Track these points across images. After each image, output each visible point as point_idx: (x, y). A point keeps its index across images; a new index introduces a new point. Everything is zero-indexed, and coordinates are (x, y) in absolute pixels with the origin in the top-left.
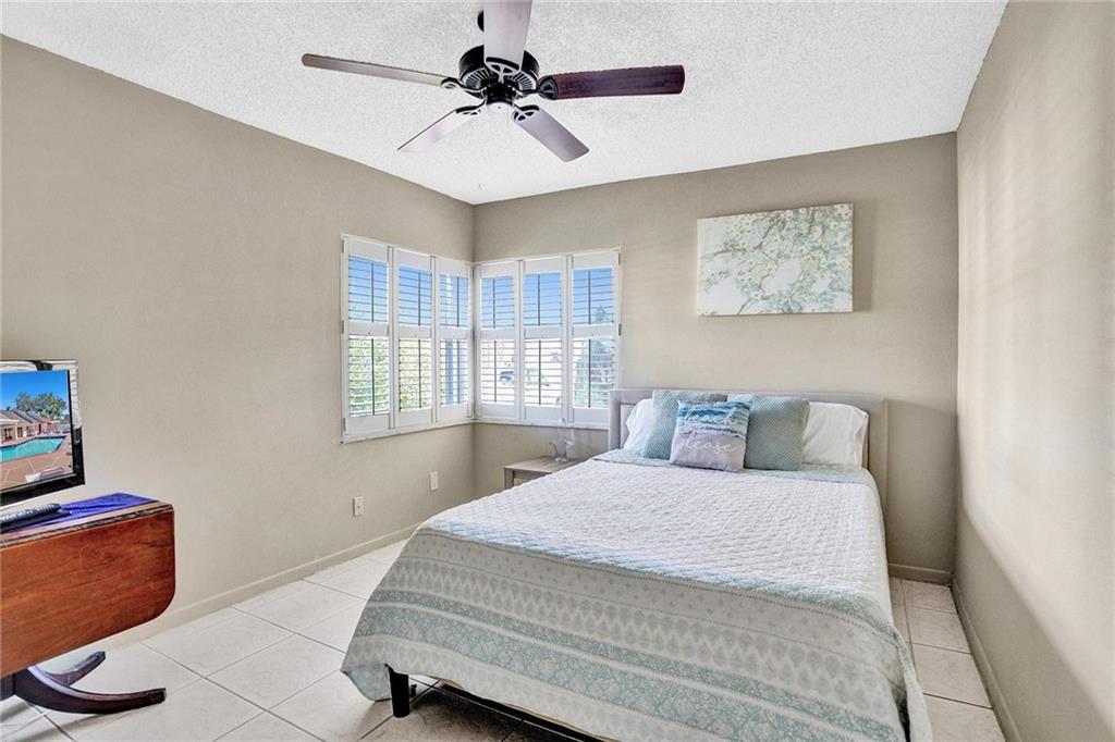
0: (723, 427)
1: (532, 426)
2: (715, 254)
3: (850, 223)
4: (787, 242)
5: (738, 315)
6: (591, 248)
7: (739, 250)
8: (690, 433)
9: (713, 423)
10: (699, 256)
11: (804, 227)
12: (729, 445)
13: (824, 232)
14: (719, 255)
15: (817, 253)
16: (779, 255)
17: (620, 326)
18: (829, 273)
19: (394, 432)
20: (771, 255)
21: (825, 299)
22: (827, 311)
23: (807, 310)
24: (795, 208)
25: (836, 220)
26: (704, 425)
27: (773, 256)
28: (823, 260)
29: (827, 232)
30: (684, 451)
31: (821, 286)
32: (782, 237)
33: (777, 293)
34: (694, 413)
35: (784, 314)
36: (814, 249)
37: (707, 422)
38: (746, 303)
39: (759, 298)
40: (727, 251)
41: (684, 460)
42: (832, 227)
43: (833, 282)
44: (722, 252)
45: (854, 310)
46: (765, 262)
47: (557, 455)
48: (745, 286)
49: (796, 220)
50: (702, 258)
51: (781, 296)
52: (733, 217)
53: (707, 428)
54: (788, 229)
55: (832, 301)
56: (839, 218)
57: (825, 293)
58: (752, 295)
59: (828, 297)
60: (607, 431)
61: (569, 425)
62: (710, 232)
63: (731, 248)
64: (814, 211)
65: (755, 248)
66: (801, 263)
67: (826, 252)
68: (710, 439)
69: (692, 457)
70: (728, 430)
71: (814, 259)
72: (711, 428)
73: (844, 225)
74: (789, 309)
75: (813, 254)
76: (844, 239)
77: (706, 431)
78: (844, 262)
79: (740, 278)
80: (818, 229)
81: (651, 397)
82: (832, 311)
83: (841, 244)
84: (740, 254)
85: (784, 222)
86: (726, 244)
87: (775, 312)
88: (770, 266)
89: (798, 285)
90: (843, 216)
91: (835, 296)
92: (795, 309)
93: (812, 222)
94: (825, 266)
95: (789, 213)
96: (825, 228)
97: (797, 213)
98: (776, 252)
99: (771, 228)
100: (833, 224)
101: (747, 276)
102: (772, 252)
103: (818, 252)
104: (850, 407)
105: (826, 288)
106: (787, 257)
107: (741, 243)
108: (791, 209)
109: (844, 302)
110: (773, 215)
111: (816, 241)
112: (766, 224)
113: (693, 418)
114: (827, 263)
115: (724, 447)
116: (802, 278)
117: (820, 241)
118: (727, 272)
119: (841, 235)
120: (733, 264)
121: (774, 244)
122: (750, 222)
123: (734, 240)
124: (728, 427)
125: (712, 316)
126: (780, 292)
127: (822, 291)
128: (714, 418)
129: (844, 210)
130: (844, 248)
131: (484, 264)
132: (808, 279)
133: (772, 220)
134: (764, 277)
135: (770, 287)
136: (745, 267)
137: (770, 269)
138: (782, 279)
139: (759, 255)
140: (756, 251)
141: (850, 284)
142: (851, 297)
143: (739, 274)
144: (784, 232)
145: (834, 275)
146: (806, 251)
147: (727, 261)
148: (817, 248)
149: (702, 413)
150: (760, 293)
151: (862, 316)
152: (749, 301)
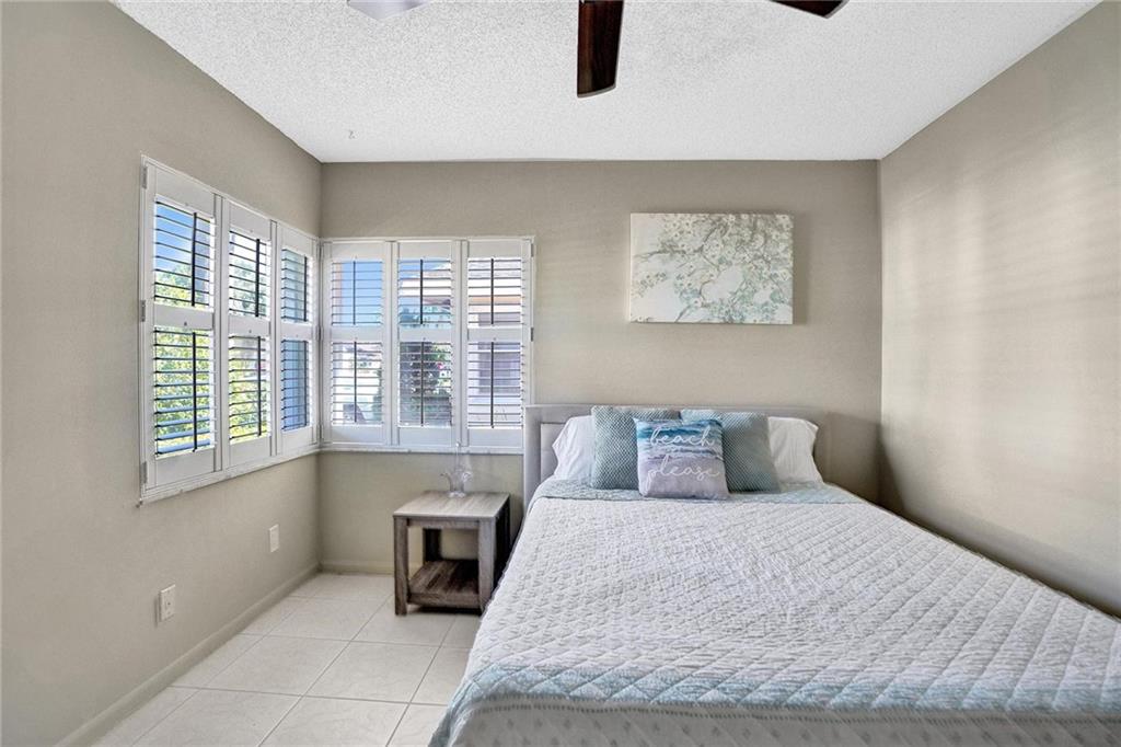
0: (701, 449)
1: (410, 453)
2: (652, 254)
3: (790, 234)
4: (729, 248)
5: (676, 323)
6: (492, 234)
7: (678, 252)
8: (662, 457)
9: (688, 444)
10: (632, 254)
11: (747, 234)
12: (710, 470)
13: (766, 242)
14: (655, 256)
15: (760, 263)
16: (721, 261)
17: (532, 329)
18: (770, 284)
19: (221, 476)
20: (712, 260)
21: (767, 310)
22: (768, 322)
23: (749, 320)
24: (737, 213)
25: (778, 230)
26: (679, 447)
27: (715, 261)
28: (766, 270)
29: (769, 241)
30: (659, 479)
31: (762, 296)
32: (723, 242)
33: (718, 301)
34: (661, 433)
35: (727, 323)
36: (756, 257)
37: (680, 443)
38: (685, 311)
39: (699, 304)
40: (665, 251)
41: (662, 490)
42: (774, 237)
43: (774, 293)
44: (659, 252)
45: (794, 321)
46: (706, 268)
47: (453, 489)
48: (685, 291)
49: (739, 225)
50: (636, 256)
51: (722, 304)
52: (672, 215)
53: (682, 451)
54: (730, 235)
55: (773, 312)
56: (780, 228)
57: (766, 304)
58: (692, 301)
59: (770, 308)
60: (522, 455)
61: (464, 450)
62: (645, 230)
63: (669, 249)
64: (756, 219)
65: (695, 251)
66: (744, 272)
67: (768, 262)
68: (690, 463)
69: (671, 486)
70: (708, 451)
71: (756, 267)
72: (687, 451)
73: (786, 236)
74: (731, 318)
75: (755, 262)
76: (785, 251)
77: (682, 455)
78: (784, 273)
79: (680, 281)
80: (760, 239)
81: (590, 414)
82: (774, 322)
83: (783, 255)
84: (679, 256)
85: (726, 227)
86: (663, 244)
87: (716, 321)
88: (711, 272)
89: (739, 294)
90: (784, 226)
91: (777, 307)
92: (737, 319)
93: (754, 228)
94: (766, 277)
95: (732, 218)
96: (767, 237)
97: (739, 218)
98: (717, 258)
99: (712, 231)
100: (774, 234)
101: (687, 280)
102: (713, 256)
103: (761, 260)
104: (802, 421)
105: (768, 299)
106: (729, 264)
107: (680, 245)
108: (733, 214)
109: (784, 315)
110: (715, 217)
111: (758, 250)
112: (707, 226)
113: (662, 439)
114: (769, 273)
115: (707, 472)
116: (744, 286)
117: (762, 250)
118: (664, 275)
119: (783, 246)
120: (672, 266)
121: (715, 250)
122: (691, 223)
123: (672, 240)
124: (707, 448)
125: (647, 322)
126: (722, 300)
127: (763, 301)
128: (689, 439)
129: (784, 220)
130: (785, 259)
131: (335, 241)
132: (751, 289)
133: (714, 223)
134: (704, 284)
135: (711, 294)
136: (684, 272)
137: (712, 275)
138: (724, 287)
139: (699, 260)
140: (697, 255)
141: (791, 296)
142: (791, 309)
143: (679, 278)
144: (726, 237)
145: (775, 286)
146: (748, 260)
147: (664, 262)
148: (759, 257)
149: (671, 433)
150: (700, 301)
151: (801, 328)
152: (689, 307)
